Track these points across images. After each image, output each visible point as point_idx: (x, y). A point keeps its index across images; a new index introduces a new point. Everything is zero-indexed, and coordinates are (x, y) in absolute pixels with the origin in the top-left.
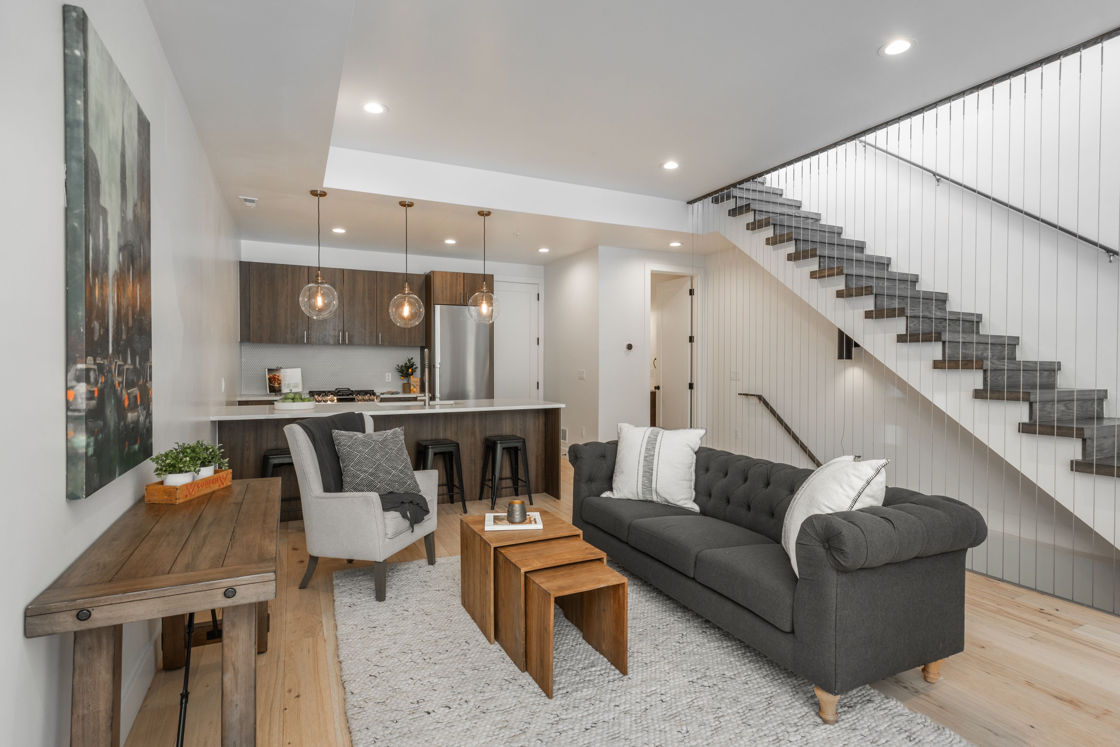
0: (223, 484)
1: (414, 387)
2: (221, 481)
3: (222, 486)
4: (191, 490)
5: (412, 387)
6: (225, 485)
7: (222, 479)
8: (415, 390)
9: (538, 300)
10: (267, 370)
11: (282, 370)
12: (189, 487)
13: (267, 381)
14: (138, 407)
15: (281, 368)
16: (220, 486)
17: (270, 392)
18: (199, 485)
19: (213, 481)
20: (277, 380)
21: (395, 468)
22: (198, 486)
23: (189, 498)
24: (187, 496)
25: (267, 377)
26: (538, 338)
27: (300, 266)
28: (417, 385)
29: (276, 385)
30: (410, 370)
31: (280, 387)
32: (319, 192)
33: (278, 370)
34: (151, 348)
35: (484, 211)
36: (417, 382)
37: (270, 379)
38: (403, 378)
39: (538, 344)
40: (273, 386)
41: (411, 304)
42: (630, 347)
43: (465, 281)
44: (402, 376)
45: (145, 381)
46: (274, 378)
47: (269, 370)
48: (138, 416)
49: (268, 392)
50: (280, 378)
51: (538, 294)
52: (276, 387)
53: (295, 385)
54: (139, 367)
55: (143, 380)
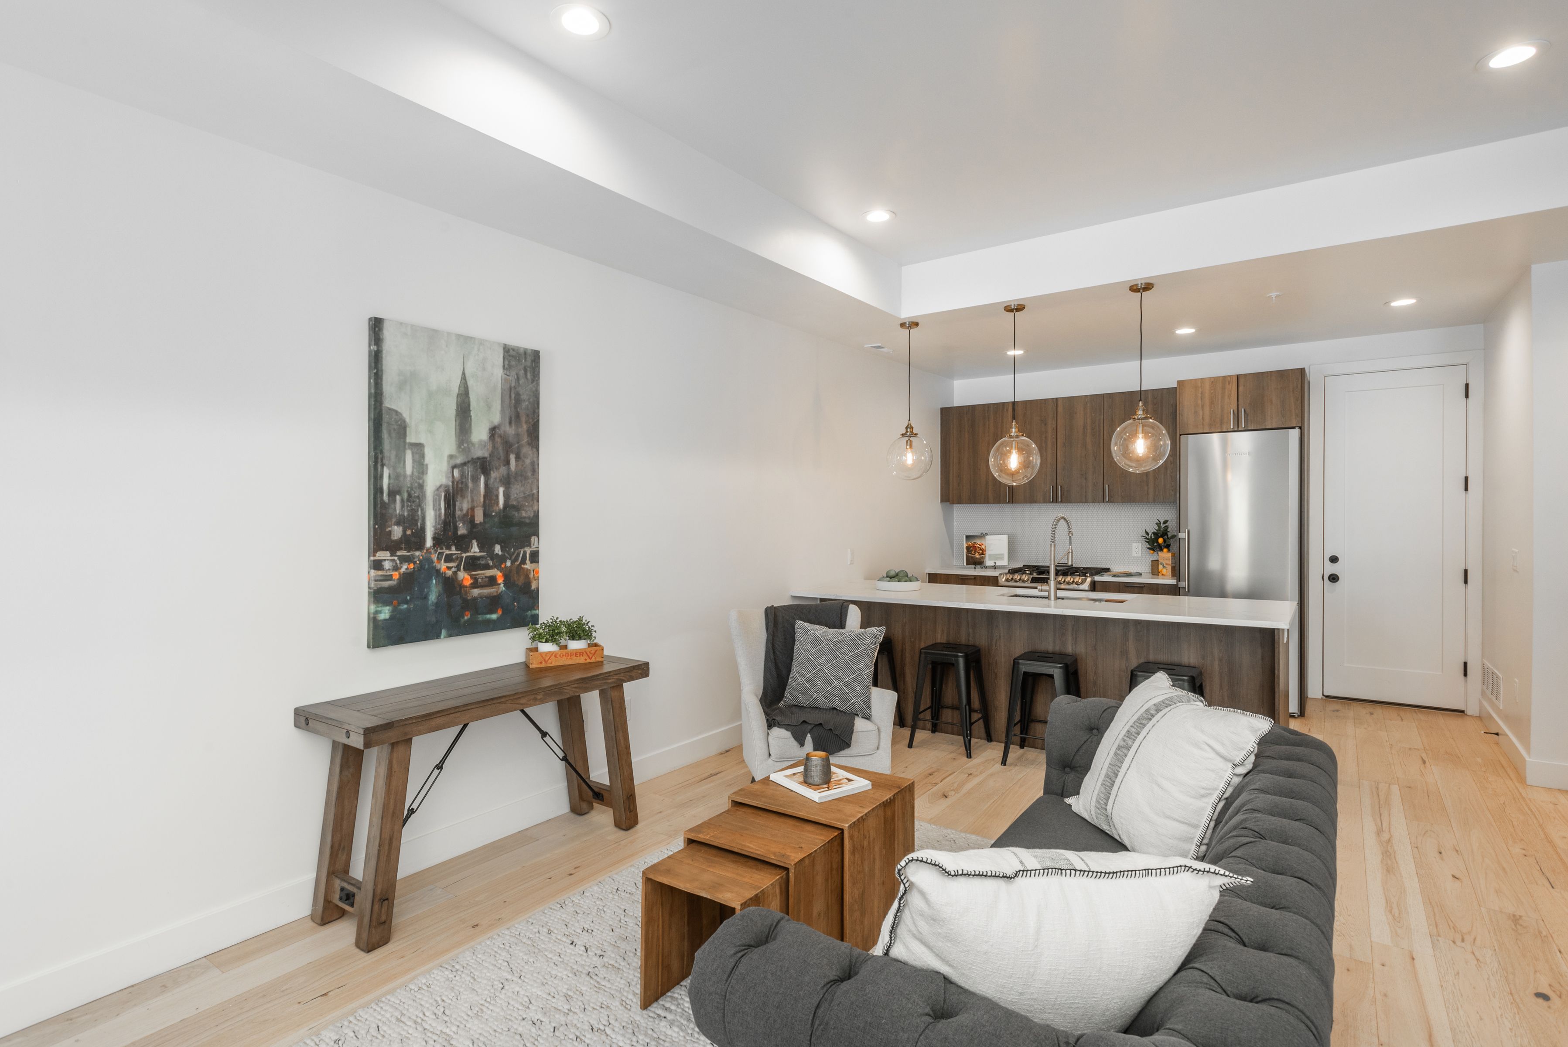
0: (590, 659)
1: (1164, 567)
2: (588, 656)
3: (588, 661)
4: (547, 659)
5: (1160, 567)
6: (593, 660)
7: (589, 654)
8: (1164, 571)
9: (1467, 396)
10: (965, 537)
11: (987, 537)
12: (544, 656)
13: (965, 550)
14: (500, 584)
15: (987, 534)
16: (586, 660)
17: (967, 564)
18: (558, 656)
19: (576, 655)
20: (978, 549)
22: (555, 656)
23: (543, 665)
24: (541, 663)
25: (965, 545)
26: (1466, 478)
28: (1167, 564)
29: (977, 556)
30: (1161, 540)
31: (983, 558)
32: (907, 323)
33: (983, 536)
34: (537, 534)
35: (1137, 284)
36: (1167, 559)
37: (968, 548)
38: (1152, 551)
39: (1466, 489)
40: (972, 557)
43: (1241, 388)
44: (1148, 548)
45: (517, 563)
46: (974, 547)
47: (967, 537)
48: (497, 592)
49: (965, 564)
50: (983, 547)
51: (1467, 386)
52: (977, 558)
53: (1000, 557)
54: (500, 553)
55: (513, 562)
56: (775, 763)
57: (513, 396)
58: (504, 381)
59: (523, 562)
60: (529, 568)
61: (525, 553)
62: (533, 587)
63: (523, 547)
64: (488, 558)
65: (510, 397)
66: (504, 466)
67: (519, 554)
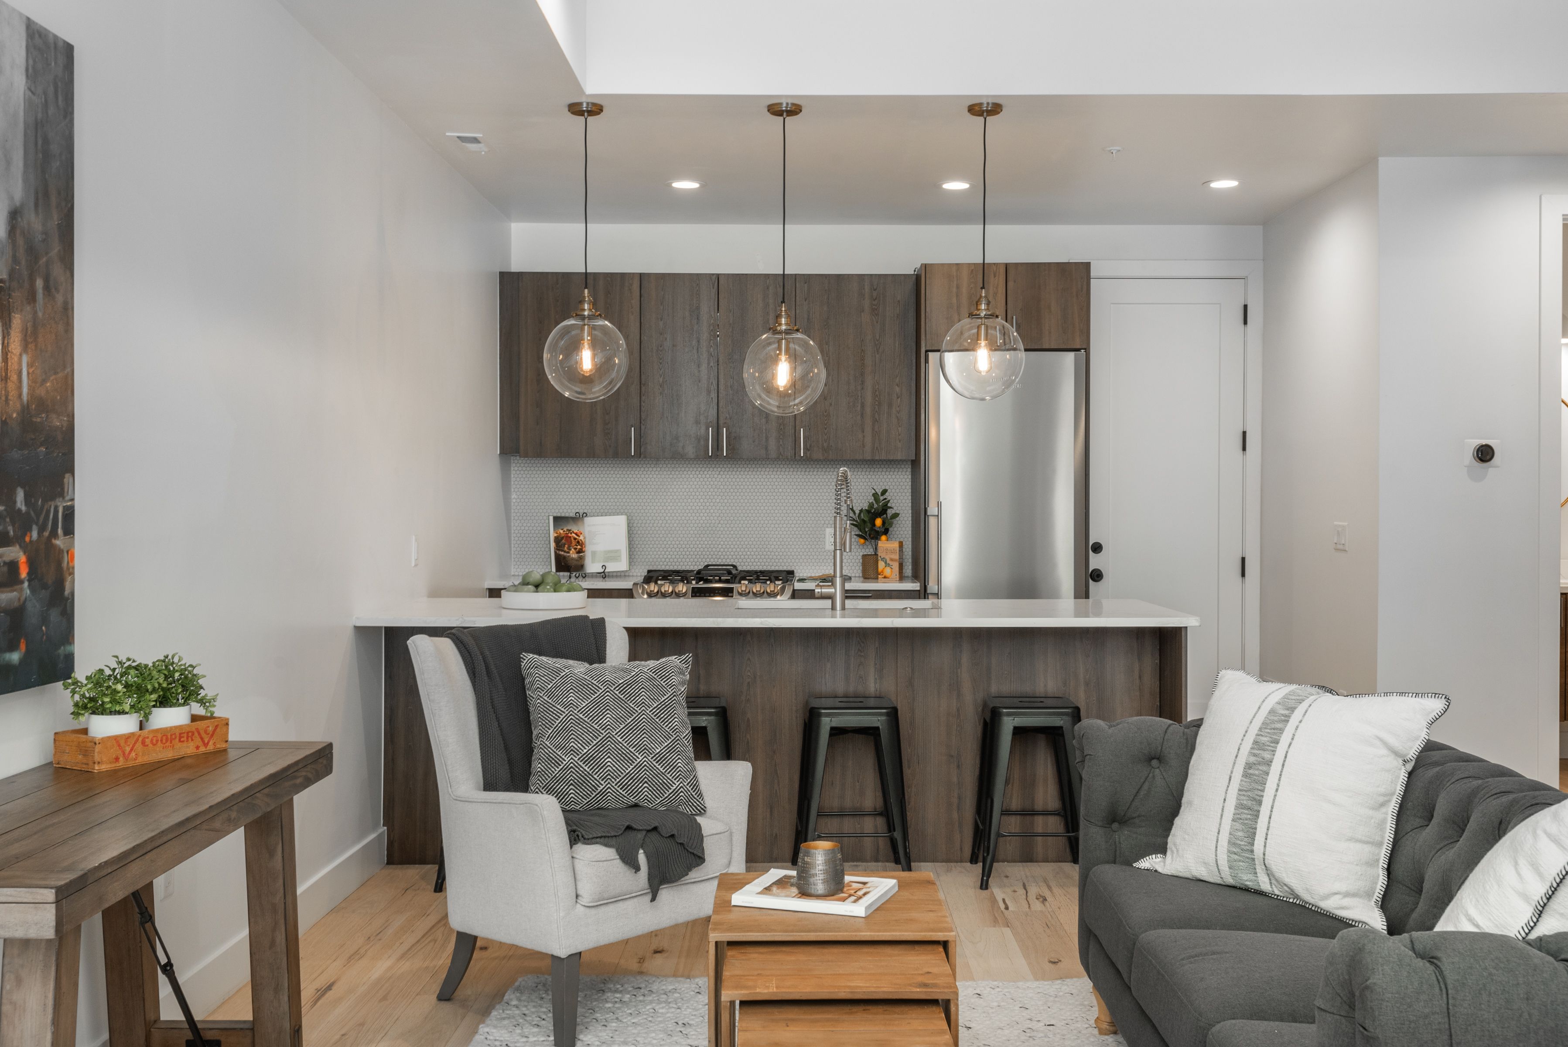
0: (206, 745)
1: (887, 565)
2: (202, 739)
3: (202, 749)
4: (128, 749)
5: (881, 565)
6: (211, 747)
7: (204, 735)
8: (888, 571)
9: (1245, 322)
10: (551, 518)
11: (587, 520)
12: (122, 743)
13: (553, 545)
14: (22, 582)
15: (585, 515)
16: (198, 748)
17: (557, 571)
18: (148, 741)
19: (180, 737)
20: (574, 543)
21: (643, 750)
22: (143, 743)
23: (121, 763)
24: (117, 759)
25: (553, 535)
26: (1244, 433)
27: (623, 275)
28: (892, 560)
29: (573, 554)
30: (879, 522)
31: (581, 558)
32: (585, 105)
33: (578, 518)
34: (72, 471)
35: (981, 104)
36: (892, 552)
37: (558, 540)
38: (862, 541)
39: (1244, 449)
40: (564, 557)
41: (794, 357)
42: (1485, 454)
43: (1011, 284)
44: (858, 535)
45: (46, 534)
46: (568, 538)
47: (556, 519)
48: (19, 599)
49: (554, 570)
50: (581, 538)
51: (1245, 307)
52: (573, 559)
53: (613, 556)
54: (24, 508)
55: (40, 533)
56: (588, 910)
57: (40, 142)
58: (29, 105)
59: (54, 534)
60: (62, 546)
61: (56, 508)
62: (67, 592)
63: (53, 498)
64: (8, 520)
65: (36, 144)
66: (29, 303)
67: (48, 512)
